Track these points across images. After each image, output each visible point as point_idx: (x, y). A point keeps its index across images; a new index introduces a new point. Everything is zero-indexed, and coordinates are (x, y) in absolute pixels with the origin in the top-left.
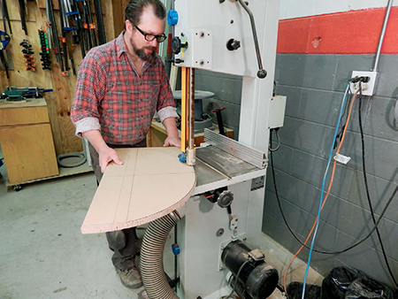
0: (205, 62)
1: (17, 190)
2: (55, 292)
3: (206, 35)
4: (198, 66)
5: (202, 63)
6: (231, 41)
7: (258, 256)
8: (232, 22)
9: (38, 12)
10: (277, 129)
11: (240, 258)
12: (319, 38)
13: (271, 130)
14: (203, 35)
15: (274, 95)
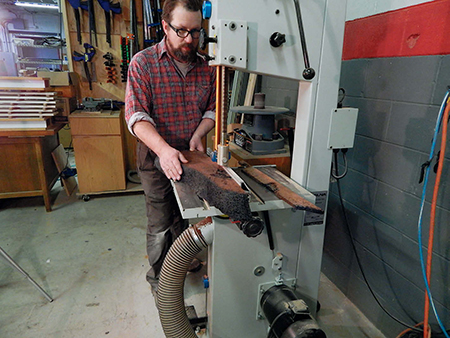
0: (238, 60)
1: (86, 200)
2: (88, 305)
3: (238, 26)
4: (227, 63)
5: (232, 60)
6: (275, 35)
7: (300, 309)
8: (278, 12)
9: (122, 24)
10: (345, 151)
11: (279, 307)
12: (417, 35)
13: (336, 151)
14: (233, 26)
15: (339, 106)
